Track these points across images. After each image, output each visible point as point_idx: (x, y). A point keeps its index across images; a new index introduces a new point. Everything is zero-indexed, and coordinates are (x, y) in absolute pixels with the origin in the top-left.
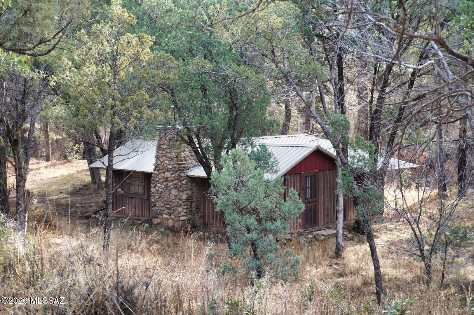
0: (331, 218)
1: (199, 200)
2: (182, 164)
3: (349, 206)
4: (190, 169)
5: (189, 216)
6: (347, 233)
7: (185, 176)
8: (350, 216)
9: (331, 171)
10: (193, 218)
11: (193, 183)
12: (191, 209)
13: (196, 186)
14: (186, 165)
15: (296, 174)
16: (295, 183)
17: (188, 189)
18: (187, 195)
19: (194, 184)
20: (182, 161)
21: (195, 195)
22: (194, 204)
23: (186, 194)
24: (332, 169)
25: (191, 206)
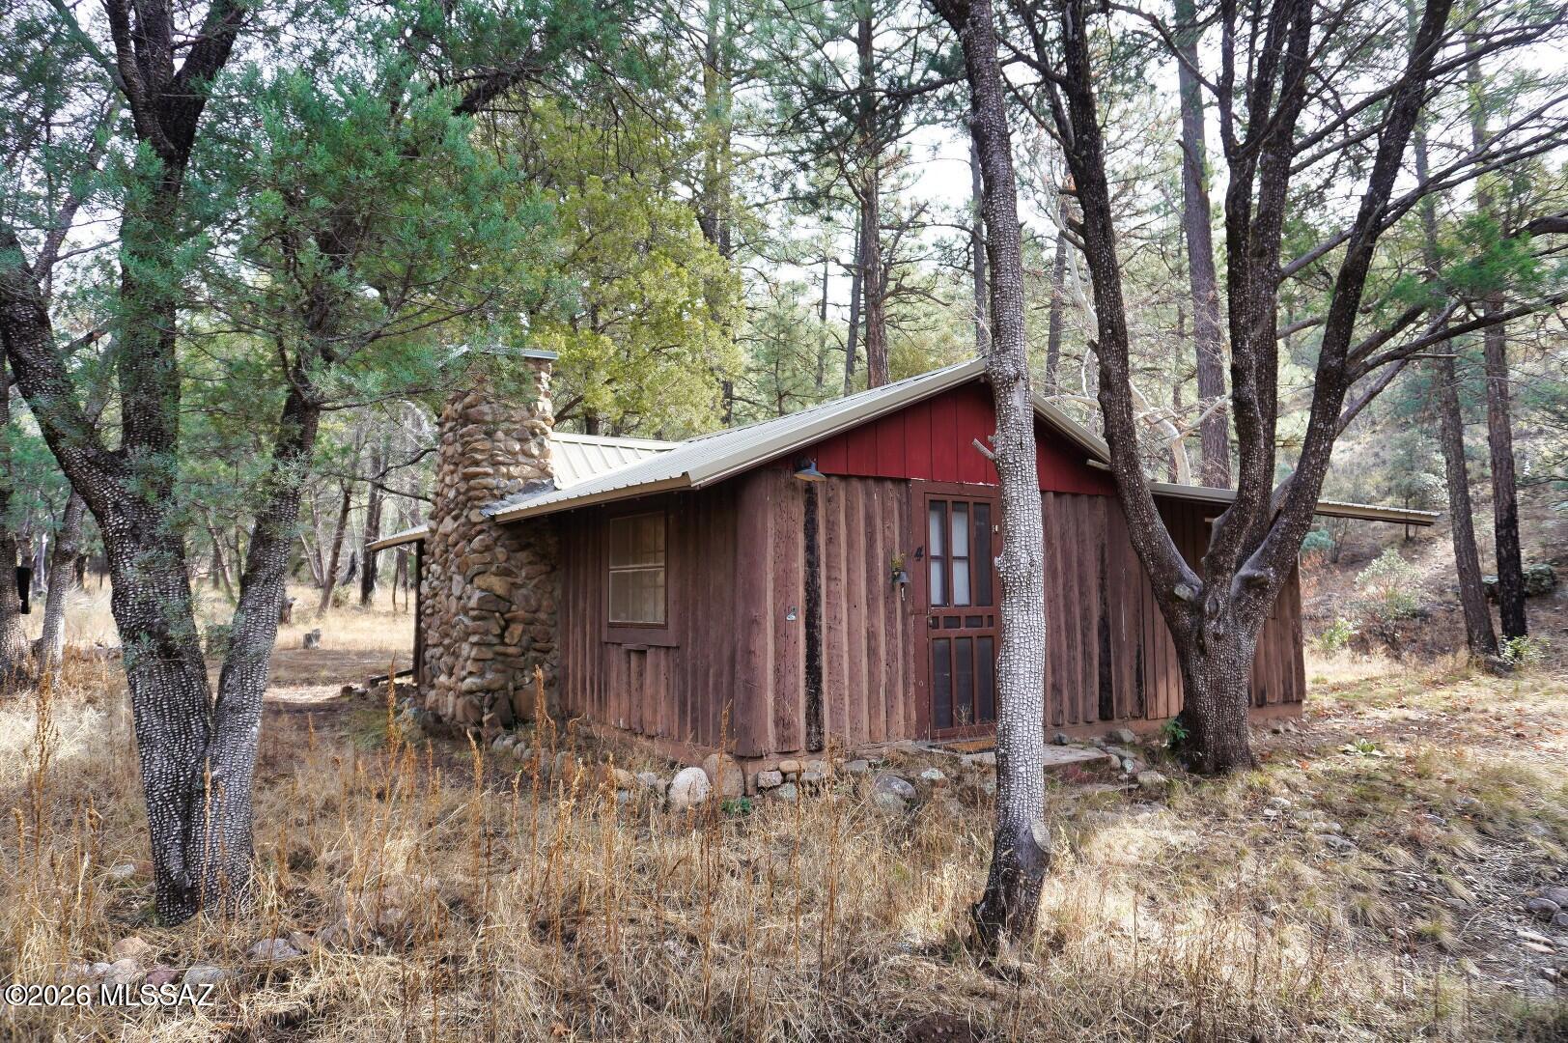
0: (1073, 701)
1: (542, 616)
2: (476, 475)
3: (1160, 656)
4: (509, 497)
5: (489, 676)
6: (1141, 764)
7: (481, 519)
8: (1162, 698)
9: (1067, 499)
10: (511, 686)
11: (522, 549)
12: (500, 649)
13: (530, 563)
14: (491, 481)
15: (880, 480)
16: (878, 522)
17: (494, 569)
18: (483, 590)
19: (522, 556)
20: (477, 463)
21: (527, 599)
22: (517, 629)
23: (479, 588)
24: (1075, 495)
25: (501, 636)
